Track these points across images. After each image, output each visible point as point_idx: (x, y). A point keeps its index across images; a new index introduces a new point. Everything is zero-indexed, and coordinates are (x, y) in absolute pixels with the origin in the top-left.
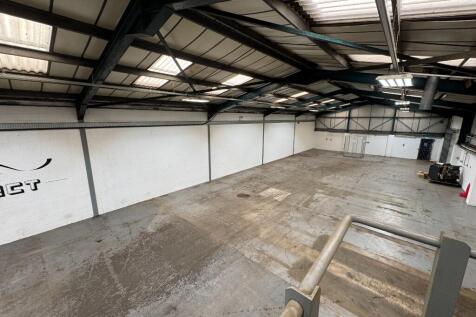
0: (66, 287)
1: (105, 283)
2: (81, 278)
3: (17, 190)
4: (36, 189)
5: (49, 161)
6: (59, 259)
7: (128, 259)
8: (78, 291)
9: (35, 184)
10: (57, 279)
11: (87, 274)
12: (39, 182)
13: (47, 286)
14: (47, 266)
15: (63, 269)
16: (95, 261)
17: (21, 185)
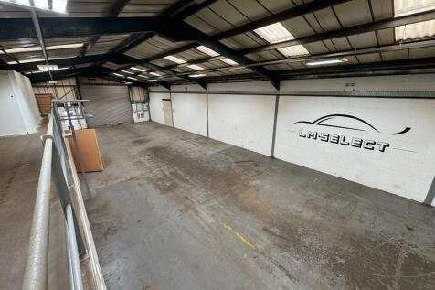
0: (355, 235)
1: (385, 266)
2: (370, 241)
3: (370, 146)
4: (383, 151)
5: (407, 129)
6: (366, 214)
7: (428, 275)
8: (360, 247)
9: (385, 146)
10: (354, 225)
11: (376, 243)
12: (388, 146)
13: (346, 224)
14: (356, 210)
15: (363, 222)
16: (391, 240)
17: (375, 143)
